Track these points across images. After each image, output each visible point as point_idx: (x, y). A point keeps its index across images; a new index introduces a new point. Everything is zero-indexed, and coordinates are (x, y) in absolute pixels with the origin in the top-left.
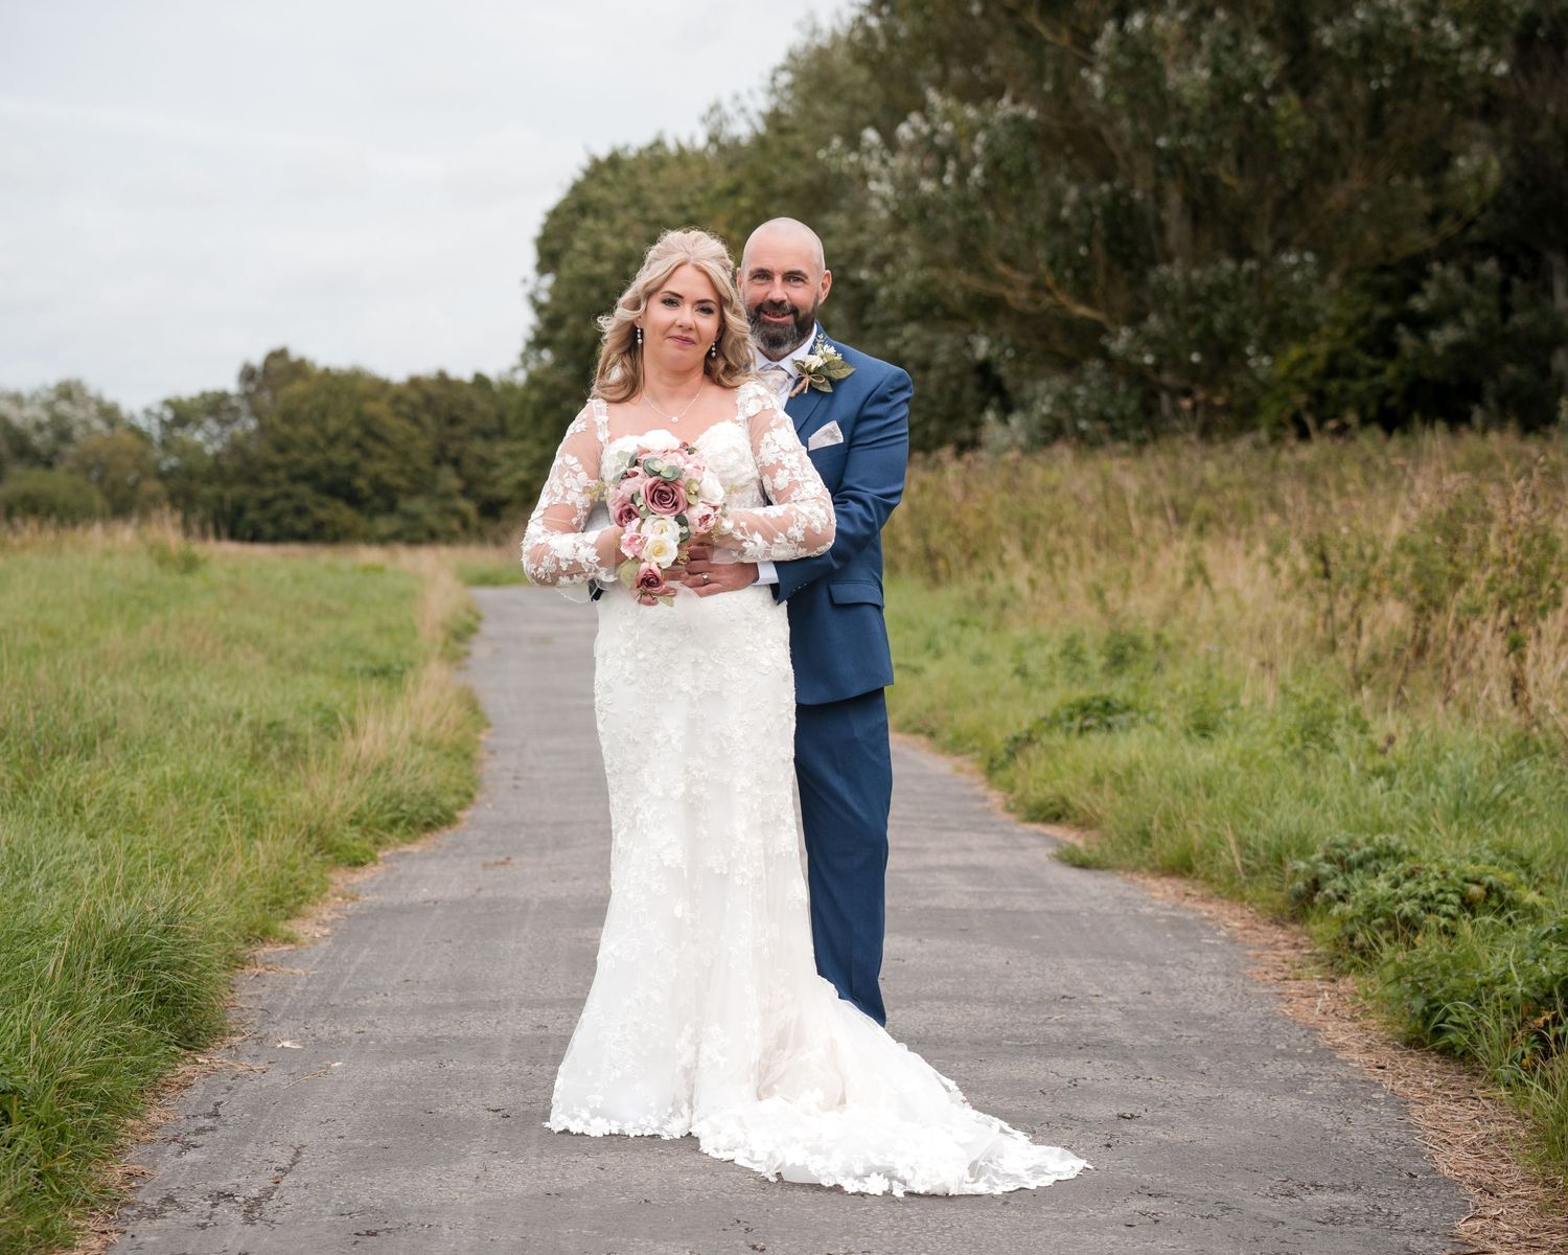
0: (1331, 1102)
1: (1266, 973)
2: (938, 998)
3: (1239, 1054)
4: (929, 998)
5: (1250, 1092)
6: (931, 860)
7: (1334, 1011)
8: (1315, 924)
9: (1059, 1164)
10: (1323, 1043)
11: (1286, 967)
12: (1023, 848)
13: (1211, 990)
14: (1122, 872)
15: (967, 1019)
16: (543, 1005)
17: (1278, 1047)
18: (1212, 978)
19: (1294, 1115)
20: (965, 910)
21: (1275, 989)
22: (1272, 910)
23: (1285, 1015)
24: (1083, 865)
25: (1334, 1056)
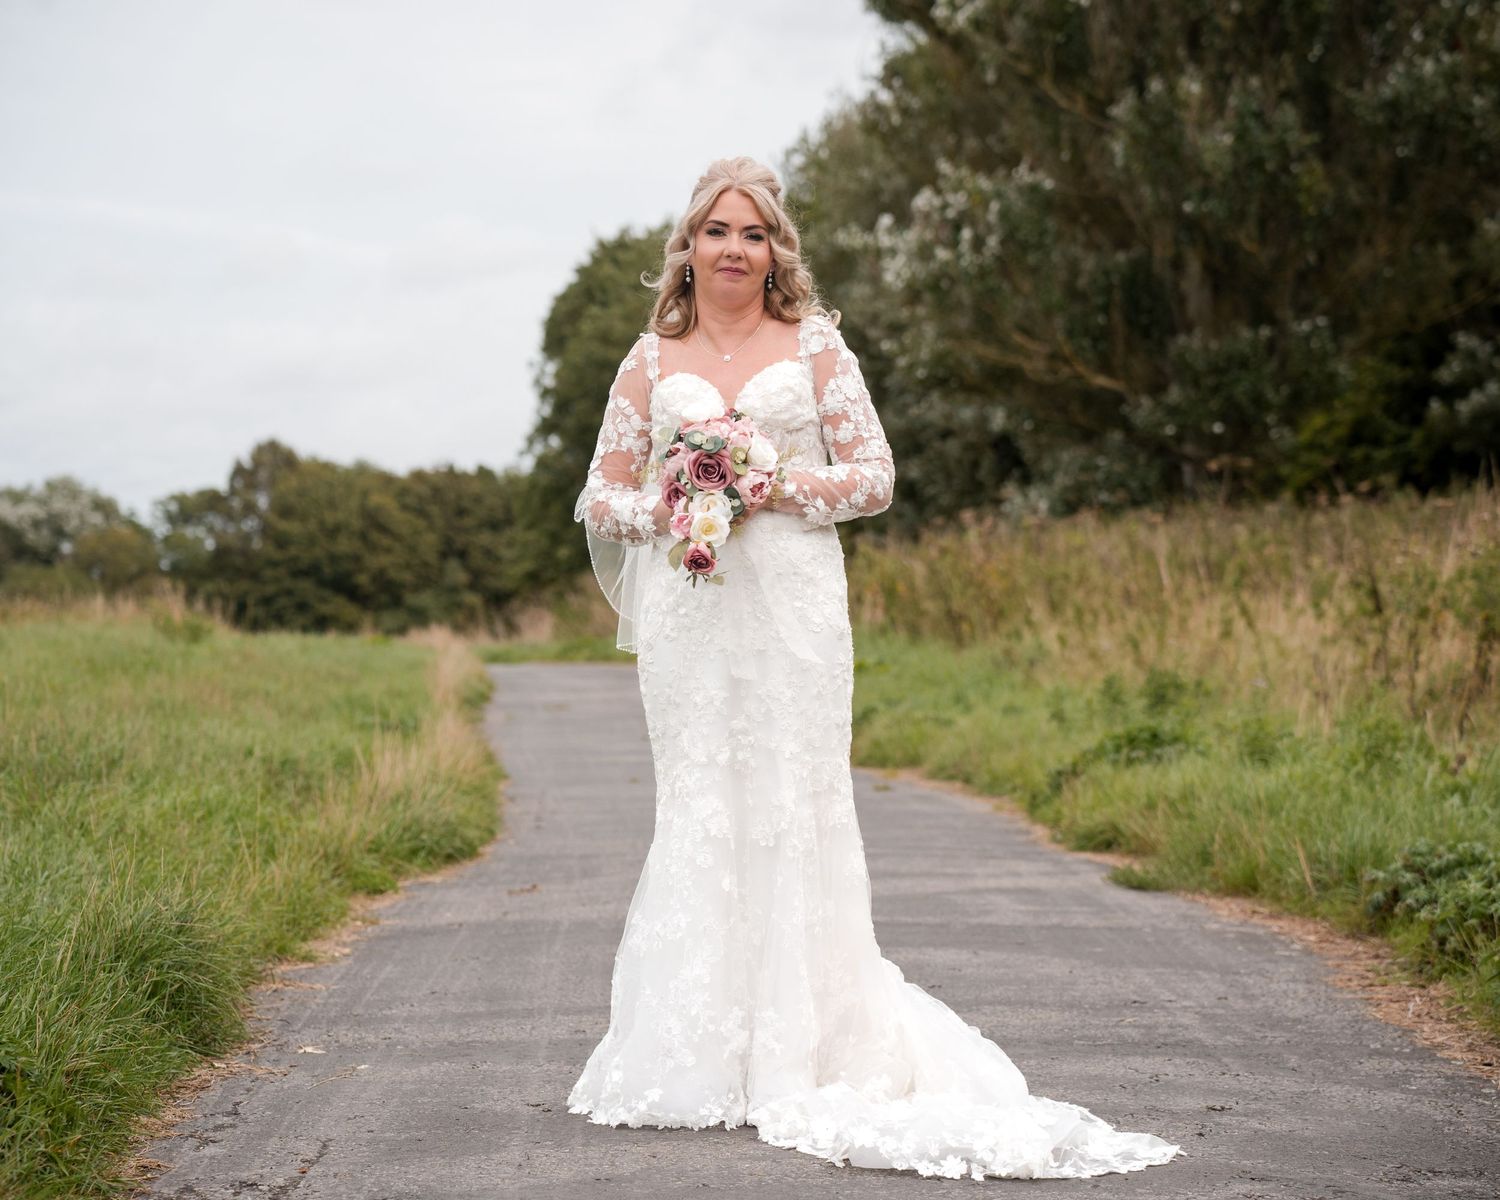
0: (1437, 1096)
1: (1350, 980)
2: (1000, 1003)
3: (1331, 1053)
4: (990, 1003)
5: (1347, 1087)
6: (979, 883)
7: (1428, 1013)
8: (1396, 935)
9: (1150, 1150)
10: (1420, 1043)
11: (1370, 975)
12: (1075, 873)
13: (1292, 996)
14: (1182, 893)
15: (1033, 1022)
16: (580, 1012)
17: (1372, 1046)
18: (1292, 985)
19: (1399, 1108)
20: (1020, 927)
21: (1360, 995)
22: (1349, 924)
23: (1376, 1019)
24: (1140, 886)
25: (1435, 1055)
